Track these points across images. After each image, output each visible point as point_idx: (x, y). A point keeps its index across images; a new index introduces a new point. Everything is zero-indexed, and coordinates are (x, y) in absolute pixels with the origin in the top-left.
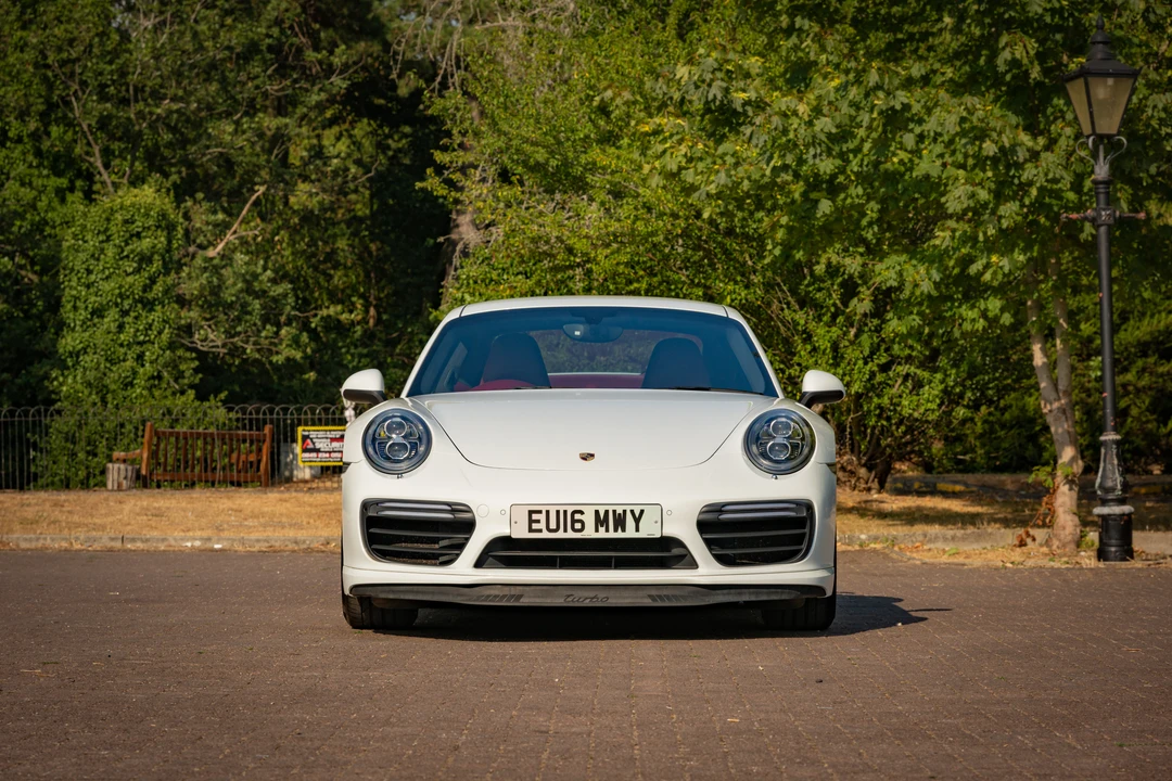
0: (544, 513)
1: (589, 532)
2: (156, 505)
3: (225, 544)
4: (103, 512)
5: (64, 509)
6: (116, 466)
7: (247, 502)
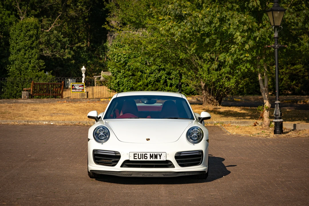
0: (138, 154)
1: (149, 159)
2: (35, 107)
3: (54, 123)
4: (22, 109)
5: (12, 108)
6: (24, 92)
7: (58, 106)
